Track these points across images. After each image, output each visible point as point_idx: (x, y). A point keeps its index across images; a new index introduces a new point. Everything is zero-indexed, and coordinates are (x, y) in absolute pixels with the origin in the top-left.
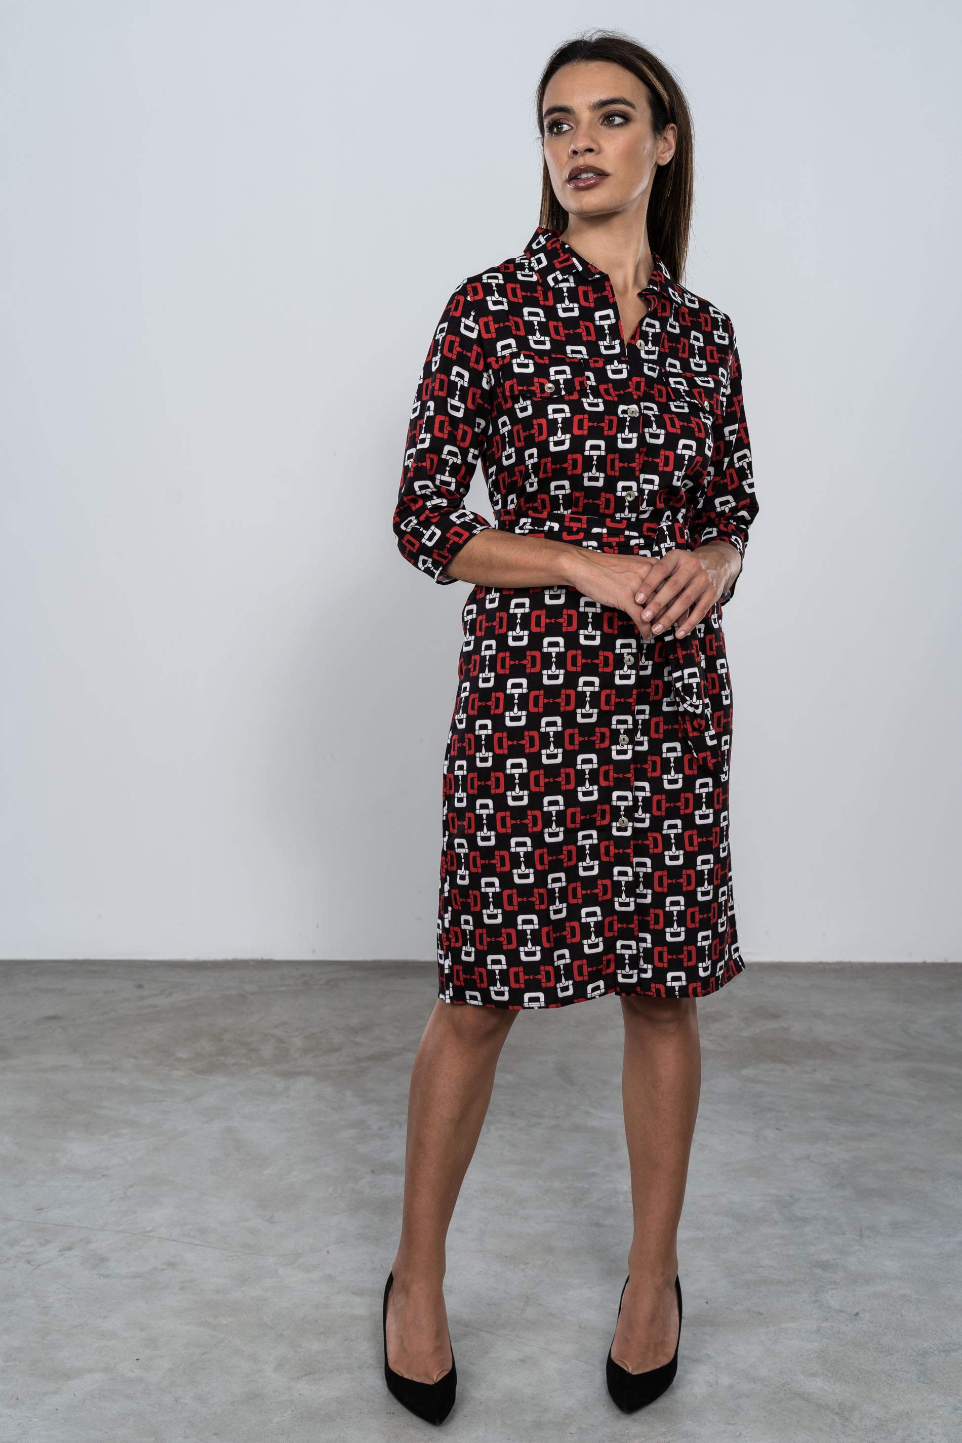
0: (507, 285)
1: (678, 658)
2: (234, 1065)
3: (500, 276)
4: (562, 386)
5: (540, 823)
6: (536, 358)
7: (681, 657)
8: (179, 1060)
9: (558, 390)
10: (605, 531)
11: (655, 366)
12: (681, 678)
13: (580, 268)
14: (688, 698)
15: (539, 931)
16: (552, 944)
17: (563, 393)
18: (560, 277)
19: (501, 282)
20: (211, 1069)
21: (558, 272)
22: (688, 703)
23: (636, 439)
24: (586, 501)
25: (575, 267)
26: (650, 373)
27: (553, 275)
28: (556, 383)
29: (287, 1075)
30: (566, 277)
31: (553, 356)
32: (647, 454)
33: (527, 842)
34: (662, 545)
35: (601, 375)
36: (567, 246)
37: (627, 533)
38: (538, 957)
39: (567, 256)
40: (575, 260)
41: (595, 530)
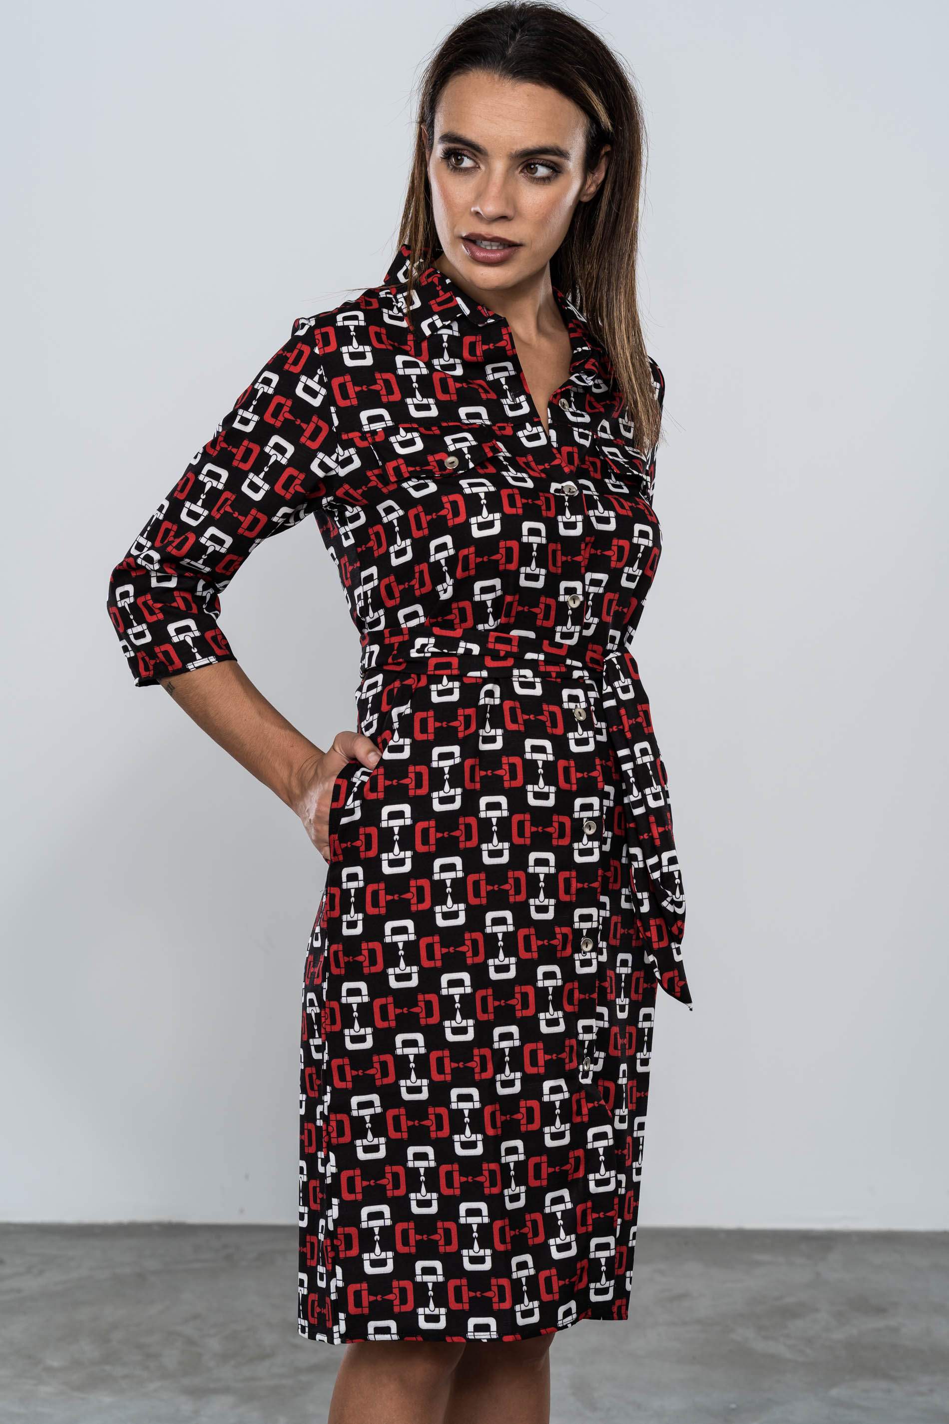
0: (370, 328)
1: (652, 838)
2: (125, 1377)
3: (361, 315)
4: (468, 456)
5: (490, 1066)
6: (422, 430)
7: (656, 835)
8: (49, 1370)
9: (463, 463)
10: (542, 657)
11: (587, 432)
12: (658, 866)
13: (467, 312)
14: (669, 893)
15: (489, 1225)
16: (509, 1247)
17: (471, 465)
18: (439, 324)
19: (362, 323)
20: (95, 1382)
21: (436, 317)
22: (669, 899)
23: (581, 523)
24: (520, 609)
25: (460, 311)
26: (582, 441)
27: (430, 320)
28: (459, 453)
29: (198, 1393)
30: (447, 323)
31: (444, 424)
32: (595, 546)
33: (473, 1094)
34: (616, 684)
35: (514, 444)
36: (448, 281)
37: (569, 662)
38: (487, 1266)
39: (448, 295)
40: (459, 300)
41: (530, 656)
